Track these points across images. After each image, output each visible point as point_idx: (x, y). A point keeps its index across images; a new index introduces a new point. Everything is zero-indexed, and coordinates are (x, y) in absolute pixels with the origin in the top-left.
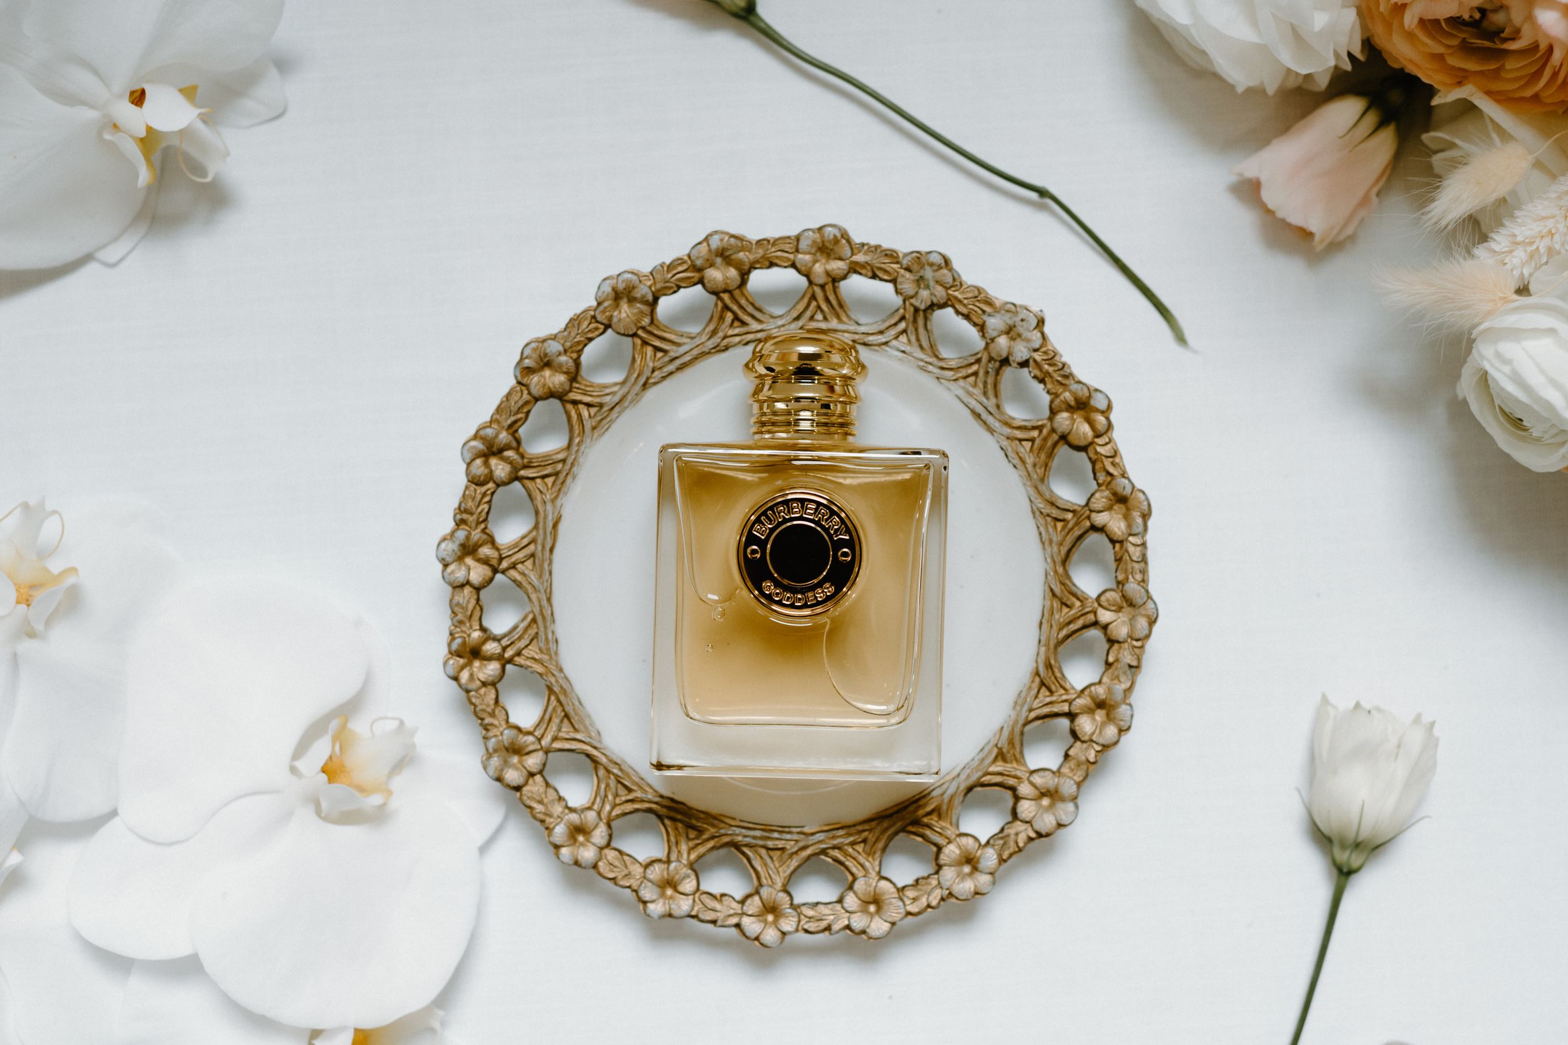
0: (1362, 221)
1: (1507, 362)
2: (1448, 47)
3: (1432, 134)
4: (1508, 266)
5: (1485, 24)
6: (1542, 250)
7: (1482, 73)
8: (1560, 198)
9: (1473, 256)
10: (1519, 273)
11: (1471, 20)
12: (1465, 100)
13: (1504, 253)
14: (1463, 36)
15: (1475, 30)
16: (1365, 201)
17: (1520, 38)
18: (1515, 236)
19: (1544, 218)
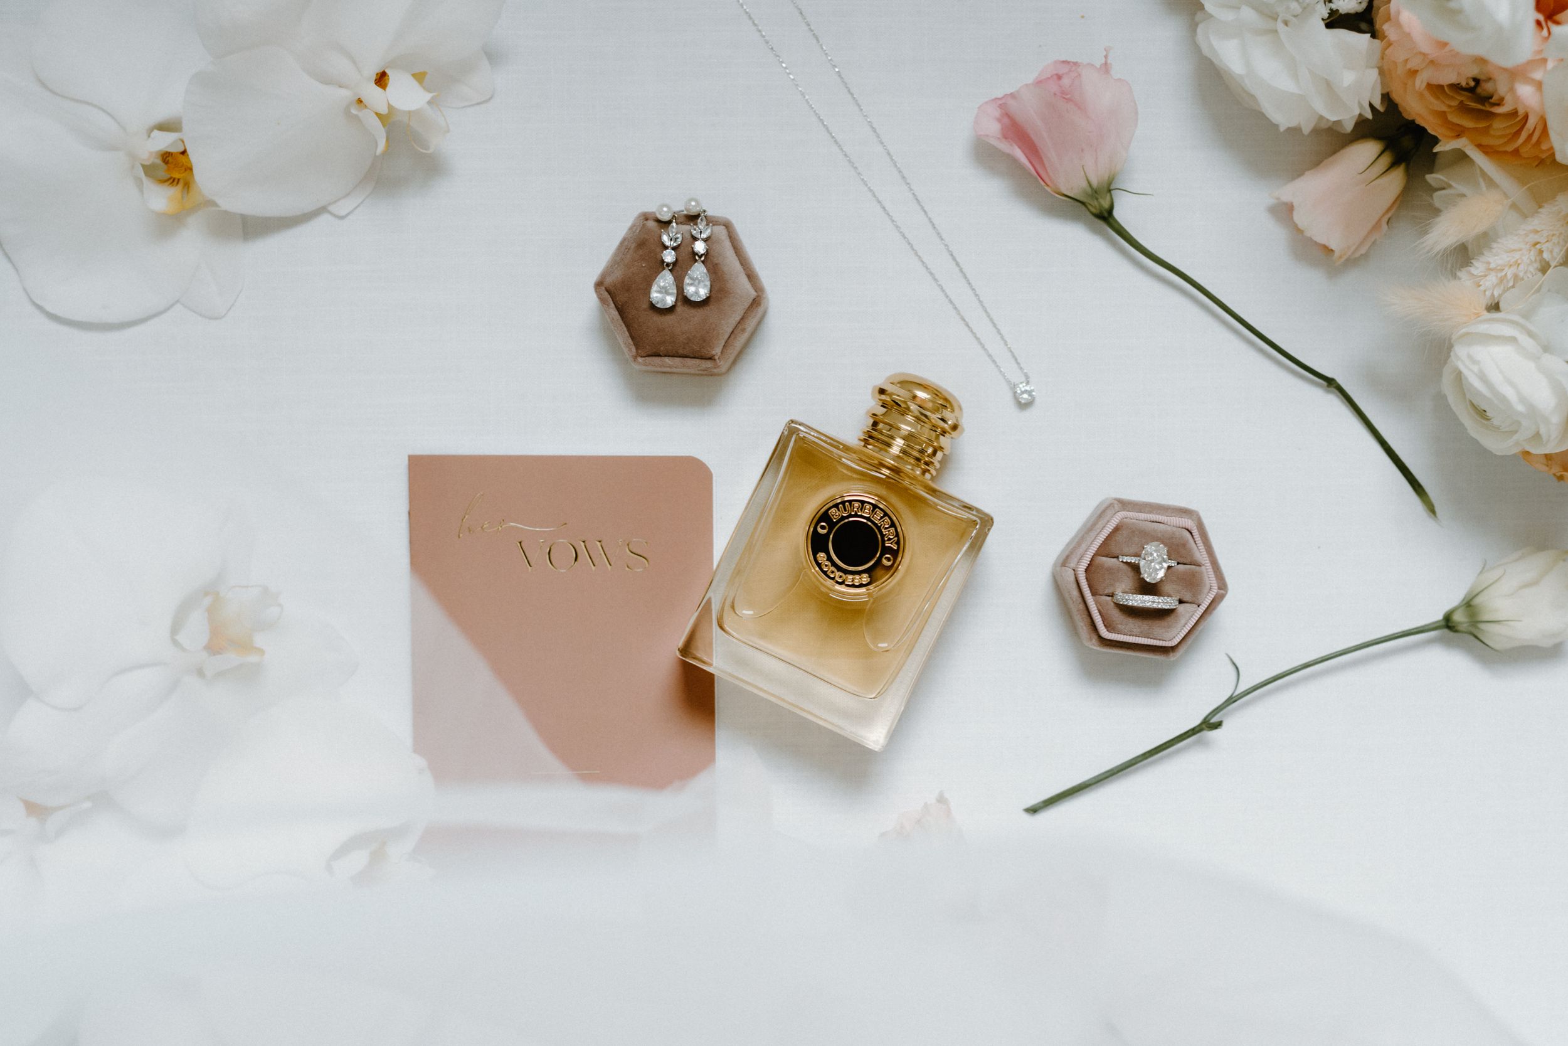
0: (1374, 243)
1: (1475, 362)
2: (1450, 106)
3: (1434, 175)
4: (1482, 288)
5: (1479, 90)
6: (1509, 276)
7: (1476, 129)
8: (1526, 235)
9: (1455, 276)
10: (1490, 294)
11: (1467, 86)
12: (1459, 150)
13: (1480, 276)
14: (1460, 98)
15: (1470, 94)
16: (1377, 226)
17: (1503, 105)
18: (1489, 263)
19: (1513, 250)
